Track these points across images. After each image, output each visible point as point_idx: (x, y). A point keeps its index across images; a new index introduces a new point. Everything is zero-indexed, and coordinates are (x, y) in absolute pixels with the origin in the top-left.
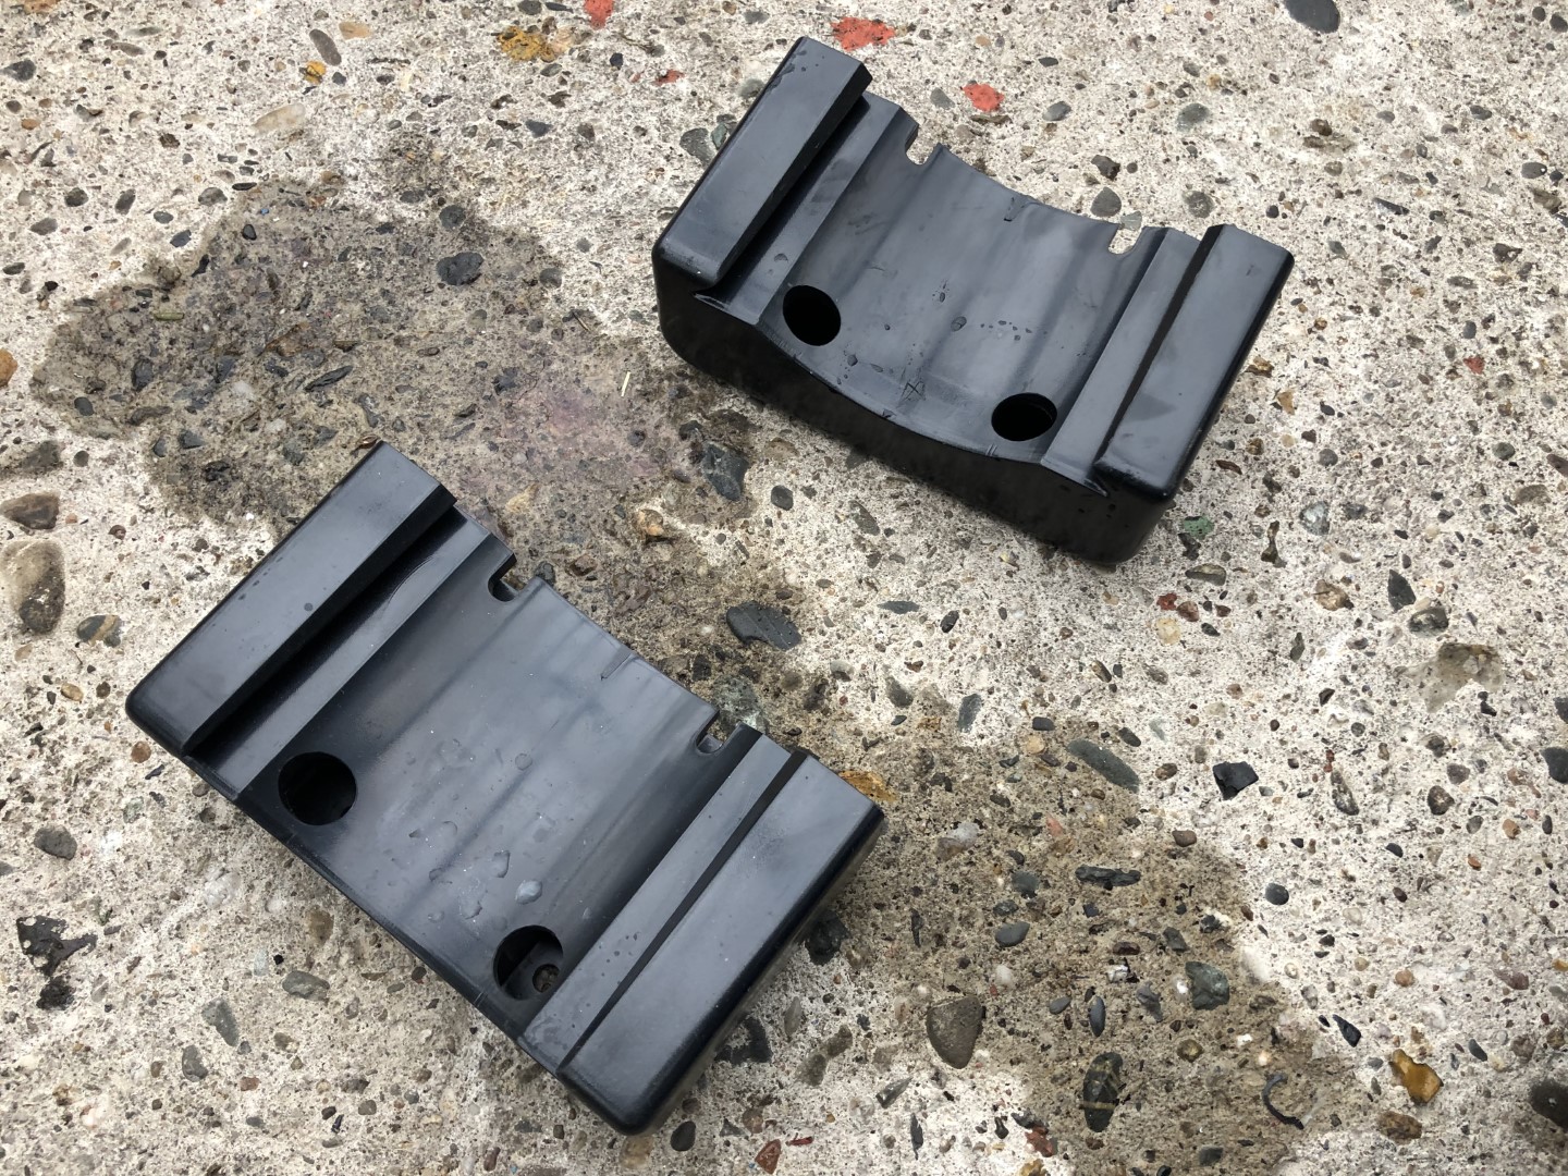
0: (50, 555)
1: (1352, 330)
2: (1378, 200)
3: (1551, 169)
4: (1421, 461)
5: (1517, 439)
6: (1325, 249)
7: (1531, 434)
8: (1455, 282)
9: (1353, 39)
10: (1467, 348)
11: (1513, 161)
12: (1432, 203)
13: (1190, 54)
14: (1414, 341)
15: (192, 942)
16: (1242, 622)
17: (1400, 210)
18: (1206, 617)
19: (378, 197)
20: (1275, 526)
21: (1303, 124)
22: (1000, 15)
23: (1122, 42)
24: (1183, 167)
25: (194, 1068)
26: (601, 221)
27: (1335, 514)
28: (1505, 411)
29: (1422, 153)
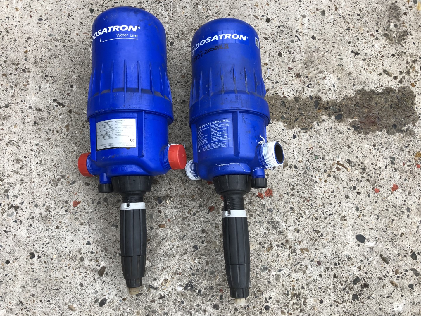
0: (391, 76)
1: (322, 194)
2: (333, 215)
3: (321, 237)
4: (304, 184)
5: (298, 194)
6: (332, 203)
7: (298, 197)
8: (318, 210)
9: (353, 237)
10: (310, 202)
11: (325, 234)
12: (328, 219)
13: (365, 218)
14: (315, 198)
15: (349, 62)
16: (305, 152)
17: (330, 215)
18: (308, 149)
19: (409, 127)
20: (310, 164)
21: (347, 218)
22: (386, 204)
23: (373, 212)
24: (352, 201)
25: (339, 55)
26: (391, 142)
27: (307, 171)
28: (302, 197)
29: (334, 226)
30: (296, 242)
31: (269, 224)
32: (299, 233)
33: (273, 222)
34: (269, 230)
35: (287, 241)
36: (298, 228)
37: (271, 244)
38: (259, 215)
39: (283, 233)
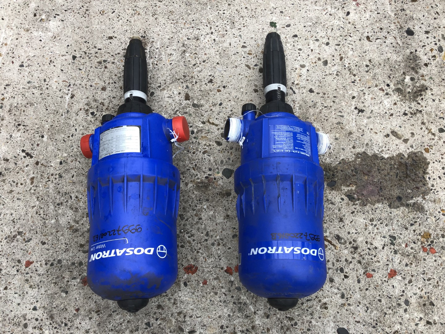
0: (400, 138)
2: (311, 300)
3: (294, 326)
9: (334, 330)
11: (299, 323)
12: (305, 305)
13: (351, 308)
15: (350, 119)
17: (308, 300)
19: (418, 200)
21: (329, 306)
22: (380, 293)
23: (361, 302)
24: (337, 285)
25: (340, 112)
26: (392, 218)
29: (311, 314)
30: (264, 330)
31: (235, 305)
32: (269, 319)
33: (240, 303)
34: (235, 312)
35: (253, 327)
36: (269, 313)
37: (234, 329)
38: (224, 293)
39: (250, 316)
